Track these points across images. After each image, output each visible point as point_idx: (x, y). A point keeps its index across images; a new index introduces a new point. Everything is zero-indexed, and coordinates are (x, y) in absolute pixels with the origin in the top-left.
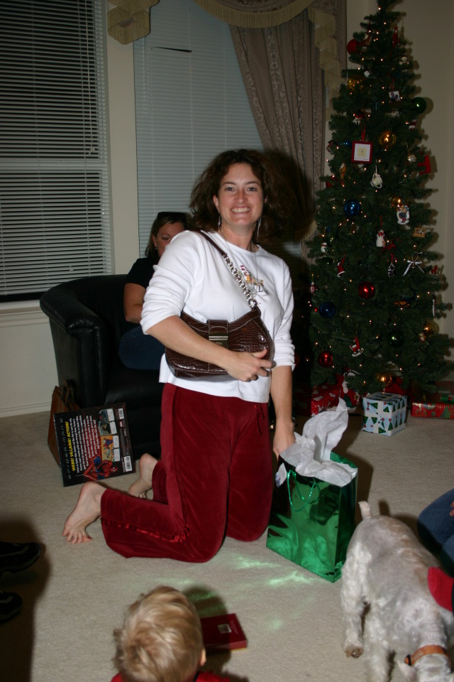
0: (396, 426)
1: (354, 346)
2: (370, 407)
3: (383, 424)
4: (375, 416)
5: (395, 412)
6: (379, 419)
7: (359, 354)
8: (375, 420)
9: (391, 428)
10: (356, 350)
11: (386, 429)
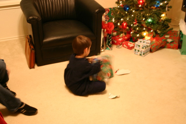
0: (146, 53)
1: (135, 22)
2: (137, 46)
3: (141, 52)
4: (139, 49)
5: (146, 49)
6: (140, 51)
7: (136, 25)
8: (139, 51)
9: (144, 54)
10: (135, 24)
11: (142, 54)
